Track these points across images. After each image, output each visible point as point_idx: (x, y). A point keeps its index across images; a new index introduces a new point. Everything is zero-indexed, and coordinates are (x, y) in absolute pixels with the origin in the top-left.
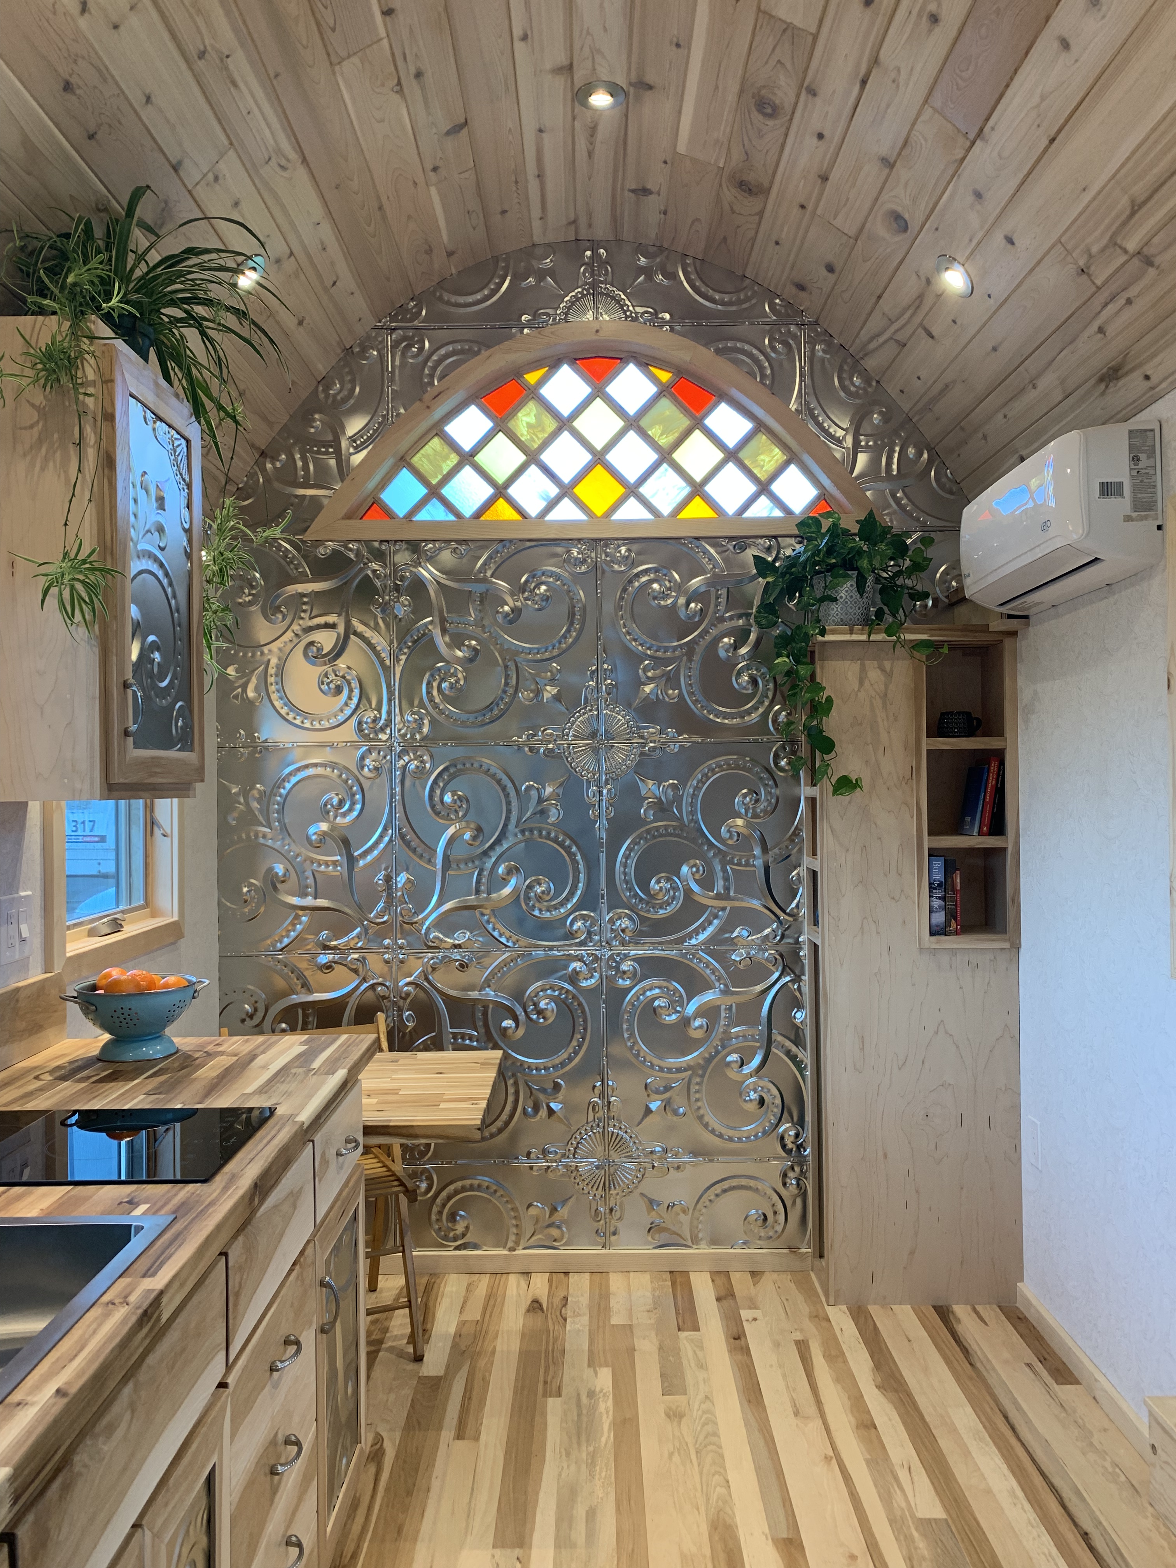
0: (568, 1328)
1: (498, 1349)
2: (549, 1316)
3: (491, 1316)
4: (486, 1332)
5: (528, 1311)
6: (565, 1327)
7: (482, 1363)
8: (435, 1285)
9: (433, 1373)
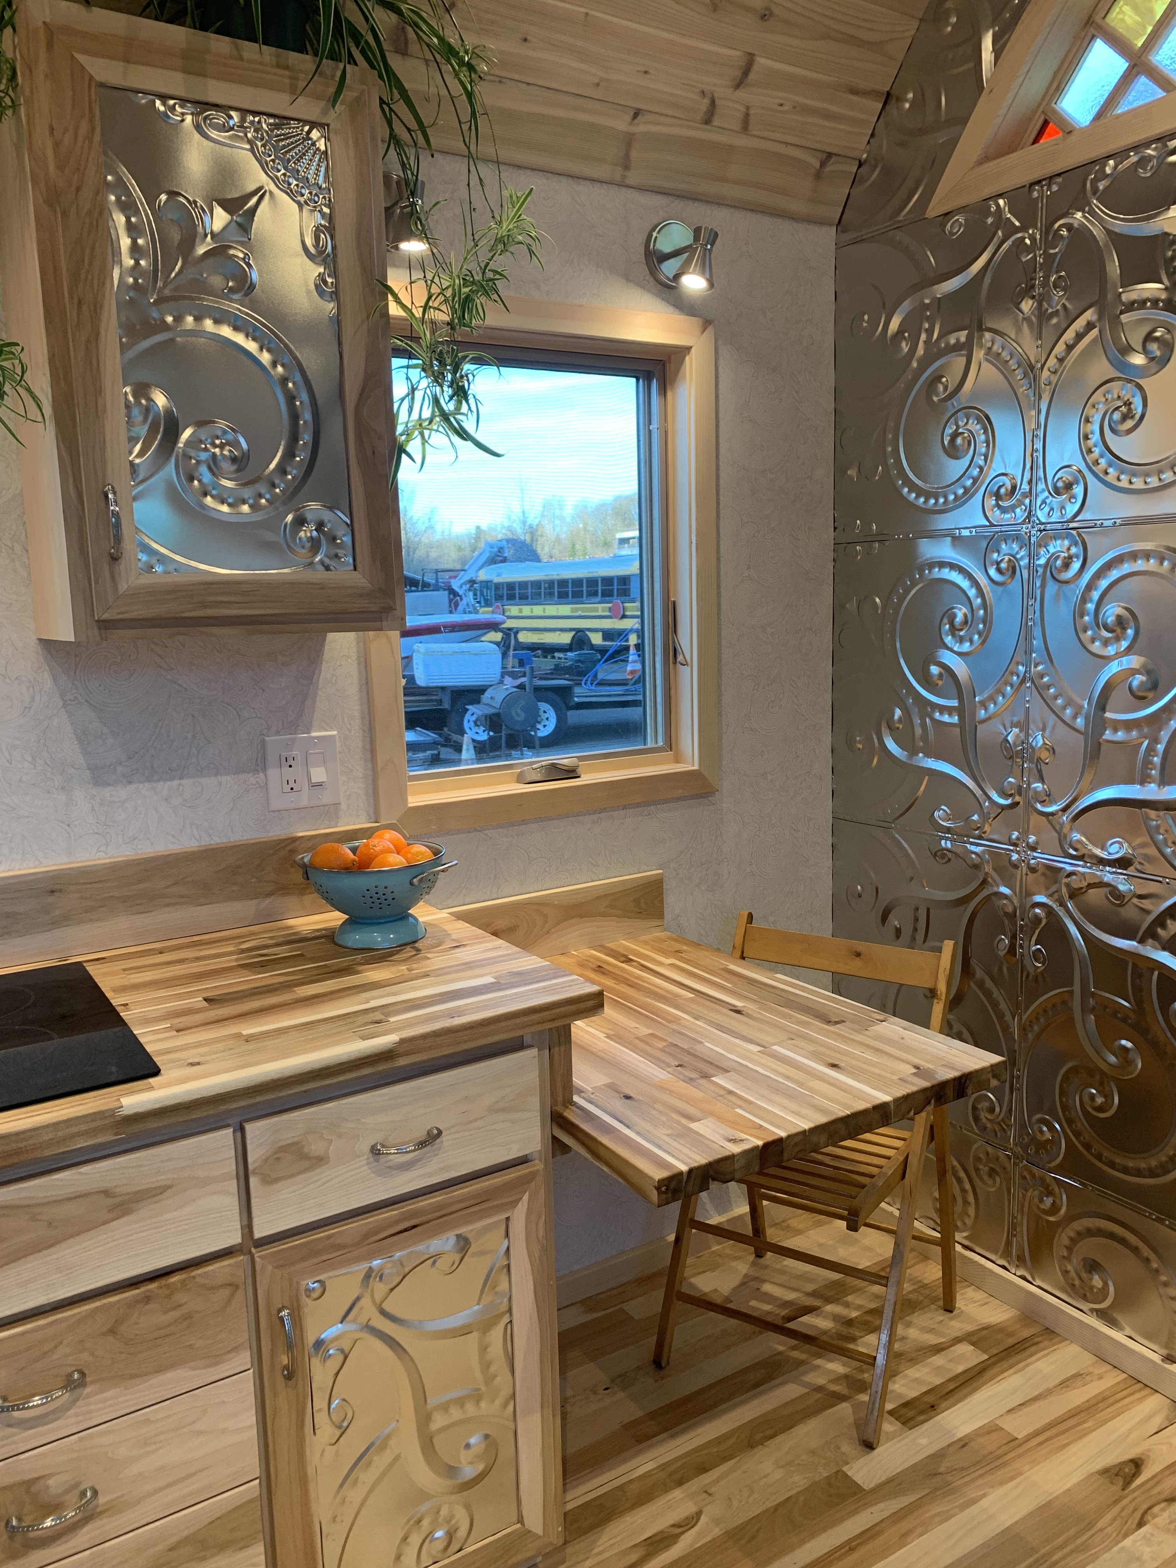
0: (1127, 1542)
1: (984, 1503)
2: (1125, 1502)
3: (1040, 1444)
4: (1004, 1465)
5: (1105, 1472)
6: (1126, 1536)
7: (937, 1508)
8: (1033, 1349)
9: (859, 1478)
